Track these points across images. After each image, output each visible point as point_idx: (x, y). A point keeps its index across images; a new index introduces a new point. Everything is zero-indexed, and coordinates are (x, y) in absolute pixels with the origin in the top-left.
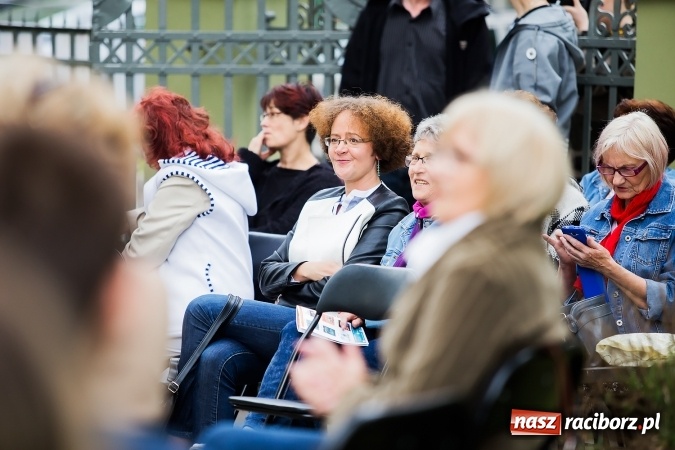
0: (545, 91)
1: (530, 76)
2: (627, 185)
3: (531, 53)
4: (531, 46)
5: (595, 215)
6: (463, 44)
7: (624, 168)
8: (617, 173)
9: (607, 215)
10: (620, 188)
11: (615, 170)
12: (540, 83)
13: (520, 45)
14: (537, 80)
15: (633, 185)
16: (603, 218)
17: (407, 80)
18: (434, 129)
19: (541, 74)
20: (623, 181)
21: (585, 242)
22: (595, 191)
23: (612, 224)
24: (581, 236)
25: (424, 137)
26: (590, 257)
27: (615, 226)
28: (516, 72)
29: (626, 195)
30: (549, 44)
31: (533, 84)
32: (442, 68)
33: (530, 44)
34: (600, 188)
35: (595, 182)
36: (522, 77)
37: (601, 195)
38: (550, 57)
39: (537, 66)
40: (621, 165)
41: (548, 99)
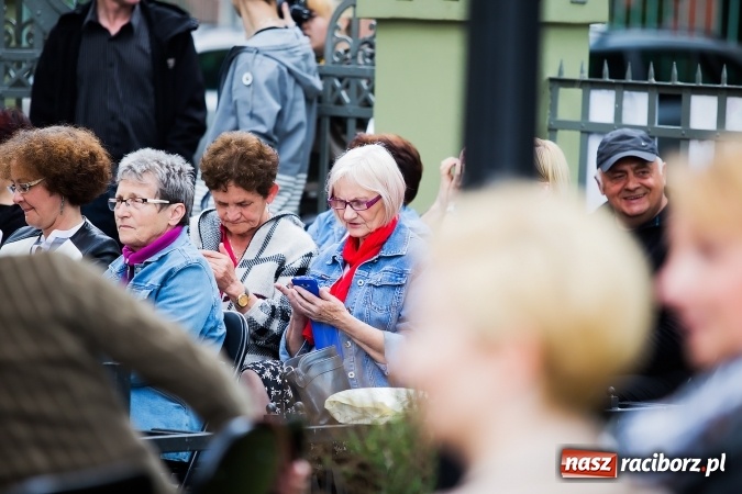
0: (261, 121)
1: (246, 103)
2: (359, 220)
3: (246, 79)
4: (248, 71)
5: (326, 259)
6: (171, 62)
7: (357, 202)
8: (348, 206)
9: (339, 259)
10: (352, 224)
11: (346, 203)
12: (255, 112)
13: (239, 67)
14: (252, 108)
15: (366, 222)
16: (335, 262)
17: (111, 105)
18: (135, 167)
19: (257, 102)
20: (355, 215)
21: (317, 293)
22: (330, 232)
23: (344, 268)
24: (313, 287)
25: (126, 176)
26: (322, 310)
27: (348, 269)
28: (234, 98)
29: (359, 232)
30: (266, 69)
31: (248, 112)
32: (150, 89)
33: (247, 68)
34: (336, 229)
35: (330, 223)
36: (239, 104)
37: (337, 237)
38: (268, 83)
39: (253, 93)
40: (352, 198)
41: (263, 129)
